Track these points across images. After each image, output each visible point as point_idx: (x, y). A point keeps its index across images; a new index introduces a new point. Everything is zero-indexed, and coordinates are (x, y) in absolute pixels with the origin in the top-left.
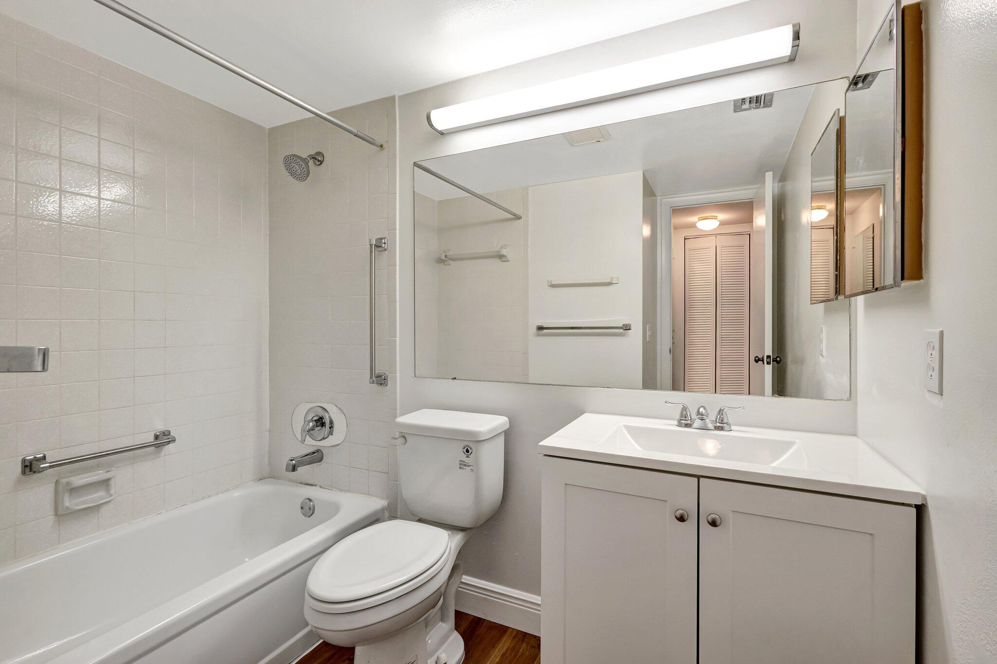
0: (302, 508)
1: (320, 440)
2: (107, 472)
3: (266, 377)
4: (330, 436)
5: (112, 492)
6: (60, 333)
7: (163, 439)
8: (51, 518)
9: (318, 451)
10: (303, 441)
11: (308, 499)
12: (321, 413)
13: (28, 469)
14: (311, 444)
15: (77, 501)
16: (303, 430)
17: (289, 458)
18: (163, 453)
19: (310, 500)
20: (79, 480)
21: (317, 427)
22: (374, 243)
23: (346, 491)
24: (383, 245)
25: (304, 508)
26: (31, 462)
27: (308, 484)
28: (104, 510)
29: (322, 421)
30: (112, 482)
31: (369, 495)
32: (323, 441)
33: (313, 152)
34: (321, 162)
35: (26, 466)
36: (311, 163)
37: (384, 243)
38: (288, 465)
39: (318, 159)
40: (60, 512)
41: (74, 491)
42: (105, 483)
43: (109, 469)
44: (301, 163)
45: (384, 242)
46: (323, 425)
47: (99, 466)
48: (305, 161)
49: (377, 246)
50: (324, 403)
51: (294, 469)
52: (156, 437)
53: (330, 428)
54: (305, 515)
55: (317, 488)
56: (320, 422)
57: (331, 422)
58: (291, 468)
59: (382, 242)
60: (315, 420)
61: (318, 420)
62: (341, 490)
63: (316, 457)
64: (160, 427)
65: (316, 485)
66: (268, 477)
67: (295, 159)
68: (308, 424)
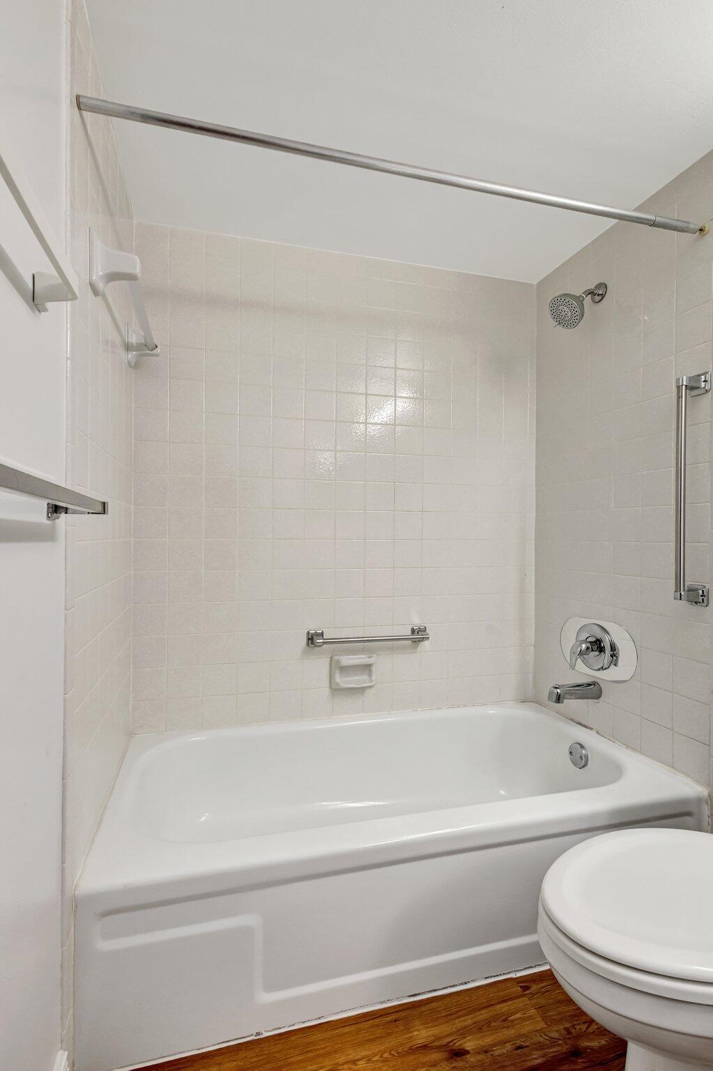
0: (571, 753)
1: (597, 670)
2: (370, 657)
3: (531, 579)
4: (612, 666)
5: (373, 678)
6: (335, 522)
7: (418, 635)
8: (327, 689)
9: (594, 684)
10: (573, 667)
11: (580, 744)
12: (599, 634)
13: (310, 642)
14: (583, 672)
15: (345, 679)
16: (573, 653)
17: (553, 684)
18: (419, 649)
19: (582, 747)
20: (347, 660)
21: (592, 651)
22: (685, 384)
23: (634, 750)
24: (703, 385)
25: (574, 754)
26: (313, 635)
27: (580, 724)
28: (368, 692)
29: (600, 645)
30: (374, 668)
31: (673, 767)
32: (601, 672)
33: (592, 286)
34: (603, 296)
35: (309, 639)
36: (588, 299)
37: (705, 381)
38: (551, 694)
39: (598, 293)
40: (333, 686)
41: (344, 669)
42: (367, 668)
43: (371, 655)
44: (572, 301)
45: (703, 380)
46: (601, 650)
47: (363, 651)
48: (580, 300)
49: (690, 388)
50: (603, 620)
51: (559, 699)
52: (413, 631)
53: (612, 656)
54: (575, 763)
55: (593, 733)
56: (597, 646)
57: (613, 648)
58: (554, 697)
59: (700, 379)
60: (590, 642)
61: (595, 642)
62: (628, 747)
63: (591, 691)
64: (417, 622)
65: (592, 729)
66: (533, 702)
67: (563, 299)
68: (580, 645)
